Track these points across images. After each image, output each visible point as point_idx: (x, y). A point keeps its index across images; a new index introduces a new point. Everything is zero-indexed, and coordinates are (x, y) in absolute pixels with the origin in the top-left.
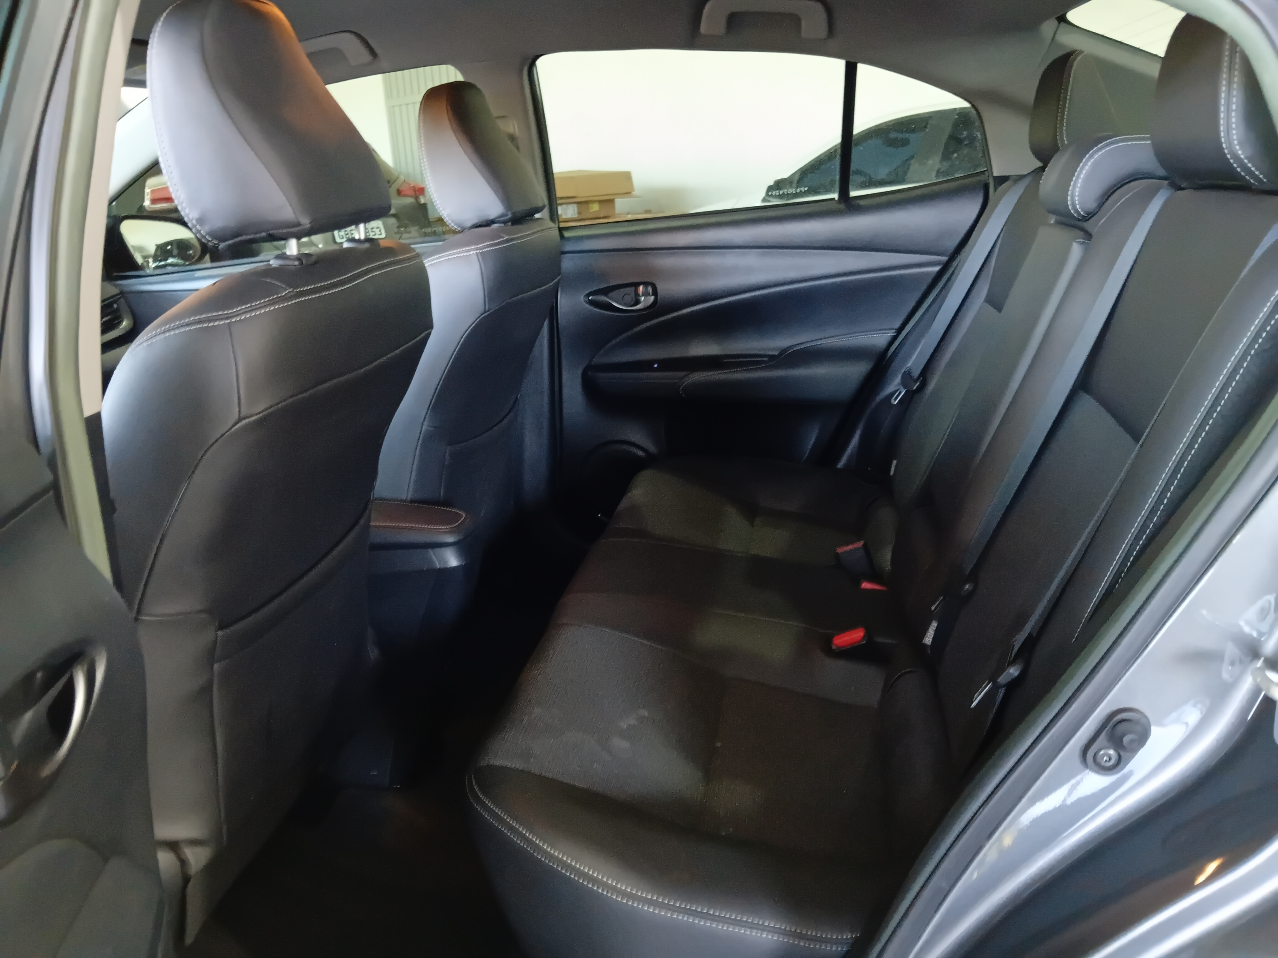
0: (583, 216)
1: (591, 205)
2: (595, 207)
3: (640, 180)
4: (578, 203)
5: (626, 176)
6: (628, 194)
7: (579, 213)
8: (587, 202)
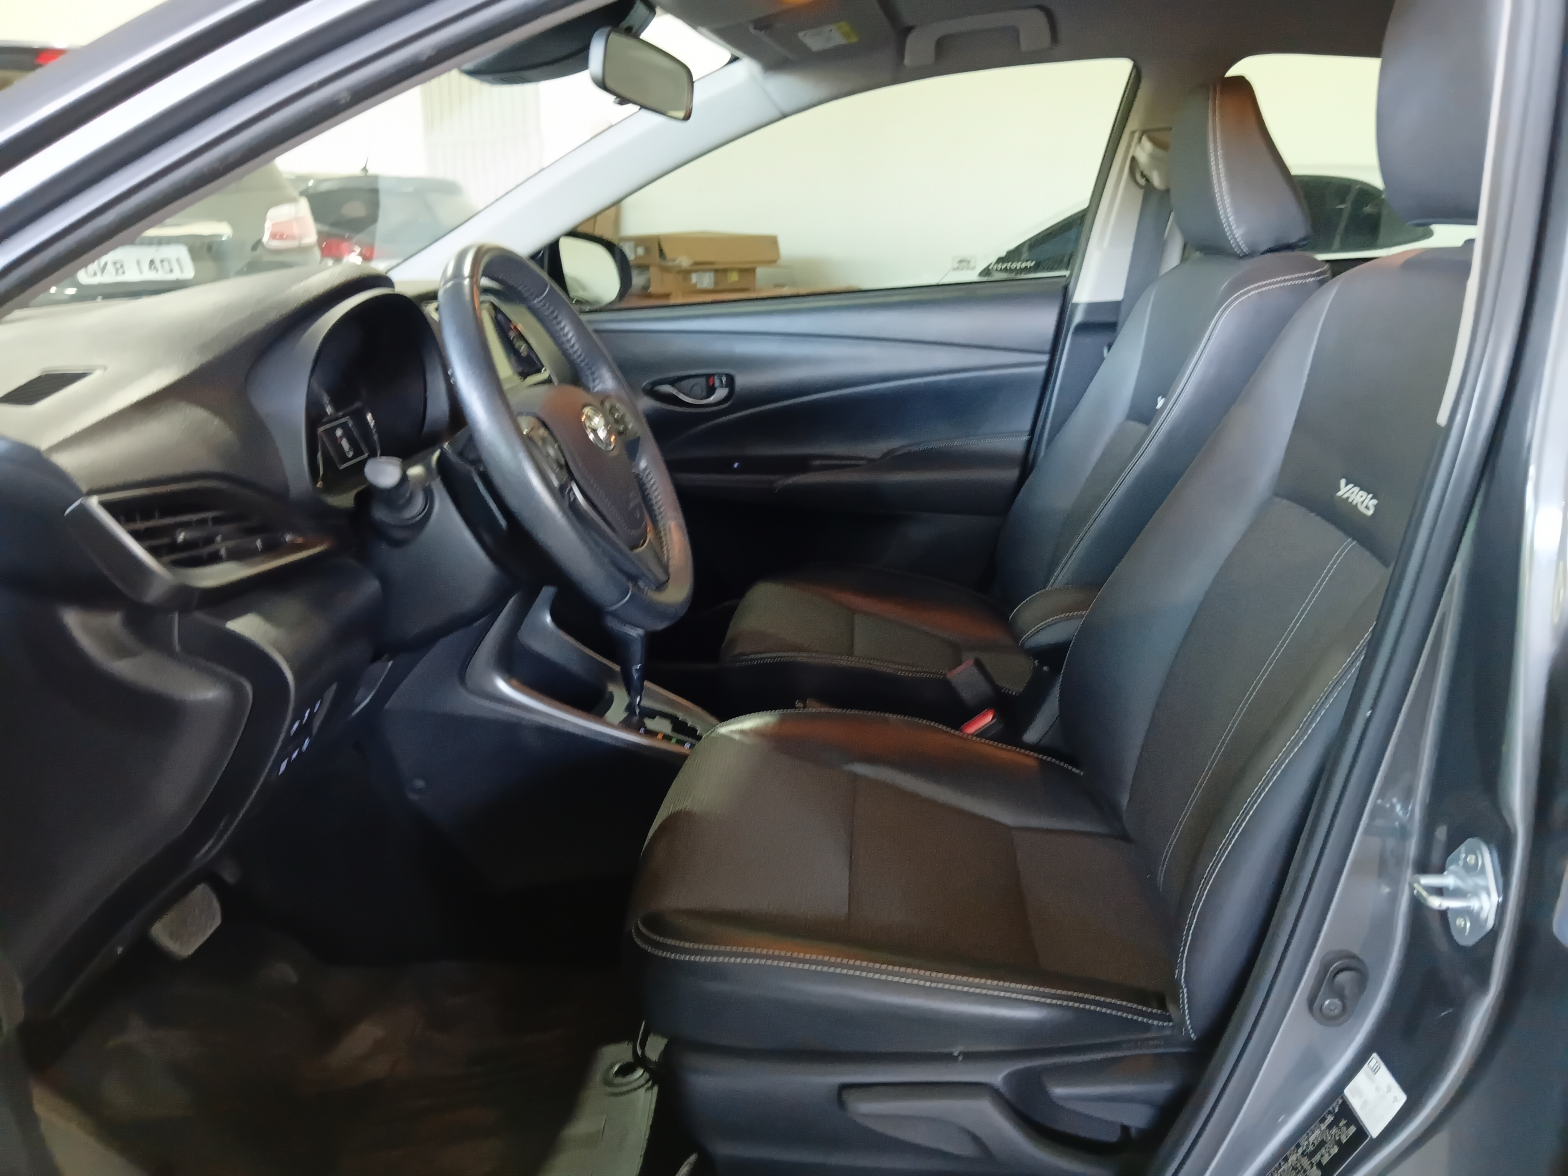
0: (722, 286)
1: (729, 275)
2: (734, 277)
3: (788, 248)
4: (716, 271)
5: (772, 242)
6: (773, 262)
7: (716, 283)
8: (725, 271)
